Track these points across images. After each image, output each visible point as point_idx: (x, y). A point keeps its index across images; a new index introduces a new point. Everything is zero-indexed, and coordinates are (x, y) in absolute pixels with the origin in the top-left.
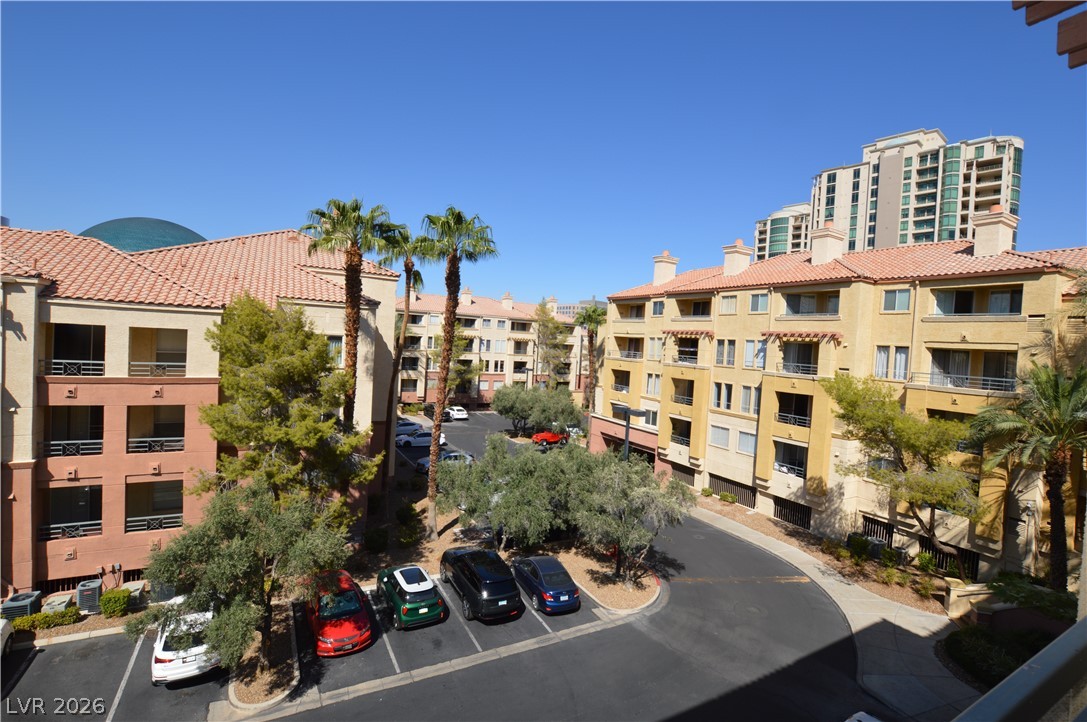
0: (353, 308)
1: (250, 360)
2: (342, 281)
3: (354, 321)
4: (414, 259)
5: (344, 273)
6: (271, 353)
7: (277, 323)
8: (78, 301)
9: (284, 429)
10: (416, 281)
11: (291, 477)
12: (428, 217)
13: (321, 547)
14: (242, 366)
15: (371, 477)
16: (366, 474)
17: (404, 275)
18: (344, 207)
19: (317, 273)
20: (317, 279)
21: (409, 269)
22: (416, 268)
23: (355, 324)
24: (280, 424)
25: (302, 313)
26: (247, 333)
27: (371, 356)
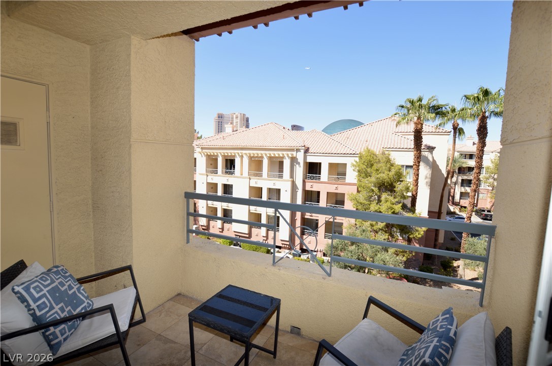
0: (417, 151)
1: (368, 175)
2: (412, 137)
3: (418, 158)
4: (460, 122)
5: (413, 133)
6: (375, 172)
7: (379, 159)
8: (315, 154)
9: (378, 206)
10: (460, 134)
11: (381, 228)
12: (465, 96)
13: (388, 260)
14: (363, 178)
15: (420, 236)
16: (417, 234)
17: (453, 131)
18: (413, 101)
19: (403, 135)
20: (403, 138)
21: (455, 128)
22: (460, 126)
23: (419, 158)
24: (377, 204)
25: (389, 155)
26: (366, 164)
27: (429, 176)
